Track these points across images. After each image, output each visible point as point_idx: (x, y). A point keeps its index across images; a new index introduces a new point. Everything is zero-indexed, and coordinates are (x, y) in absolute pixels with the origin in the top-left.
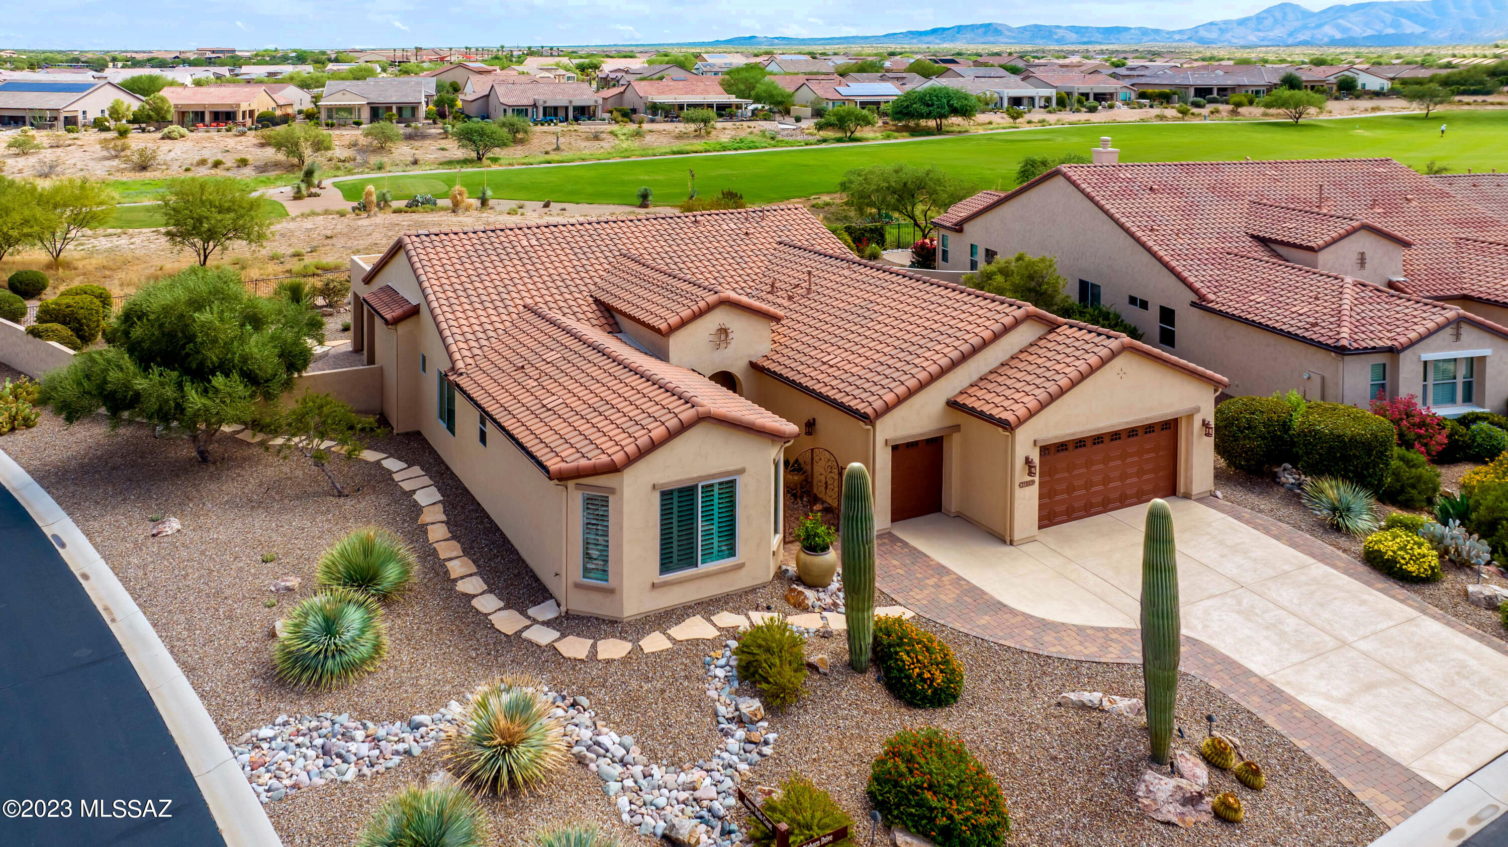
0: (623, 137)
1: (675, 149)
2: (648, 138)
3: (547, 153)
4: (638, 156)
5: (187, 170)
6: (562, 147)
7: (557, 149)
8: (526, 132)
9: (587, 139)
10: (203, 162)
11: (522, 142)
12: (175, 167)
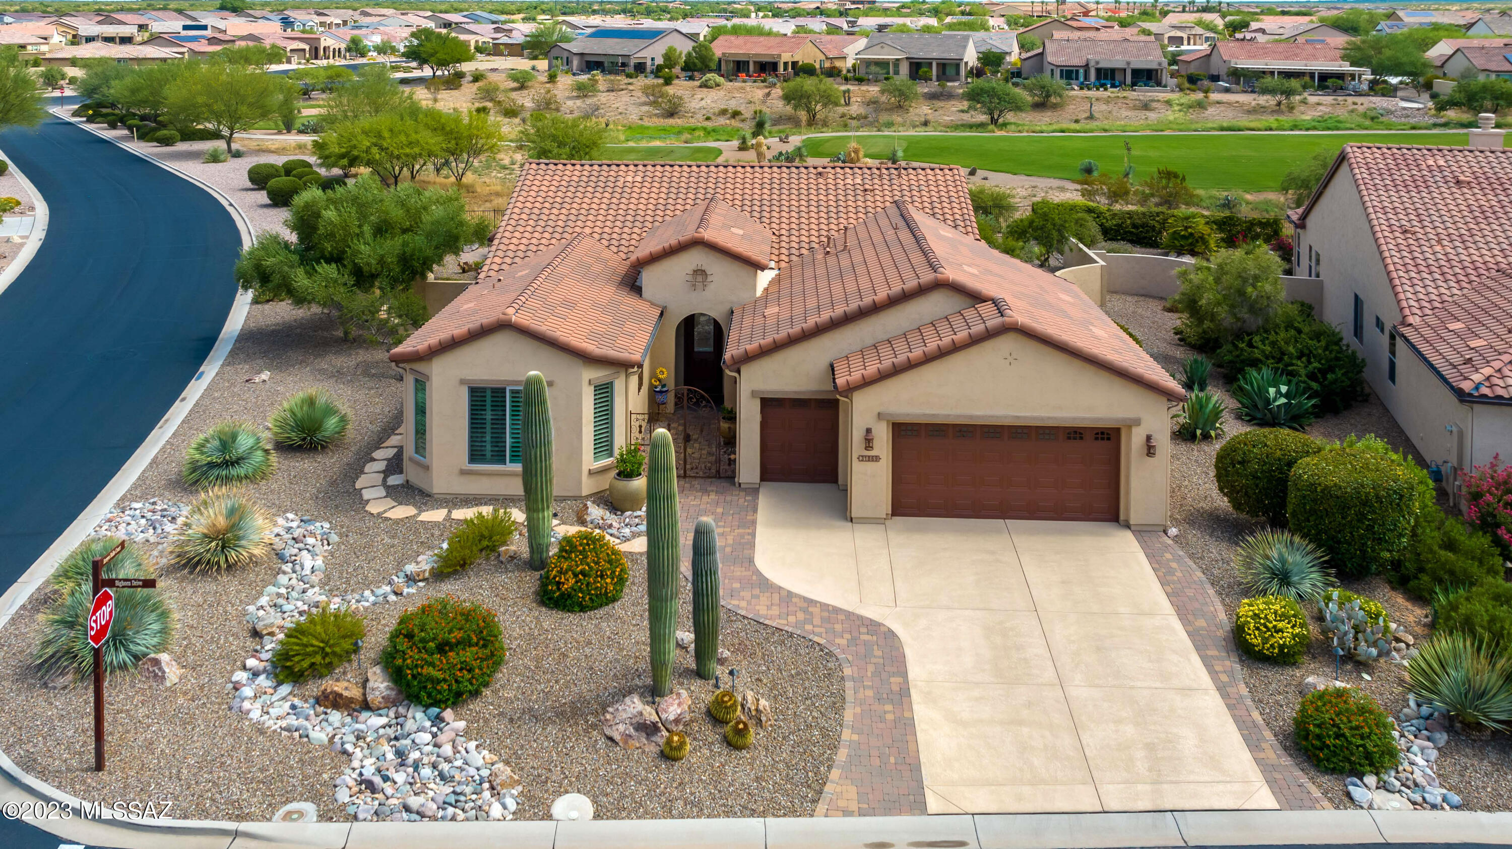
0: (1177, 108)
1: (1225, 124)
2: (1211, 111)
3: (1077, 121)
4: (1174, 130)
5: (708, 119)
6: (1096, 115)
7: (1091, 117)
8: (1061, 96)
9: (1135, 108)
10: (723, 112)
11: (1055, 107)
12: (699, 116)
